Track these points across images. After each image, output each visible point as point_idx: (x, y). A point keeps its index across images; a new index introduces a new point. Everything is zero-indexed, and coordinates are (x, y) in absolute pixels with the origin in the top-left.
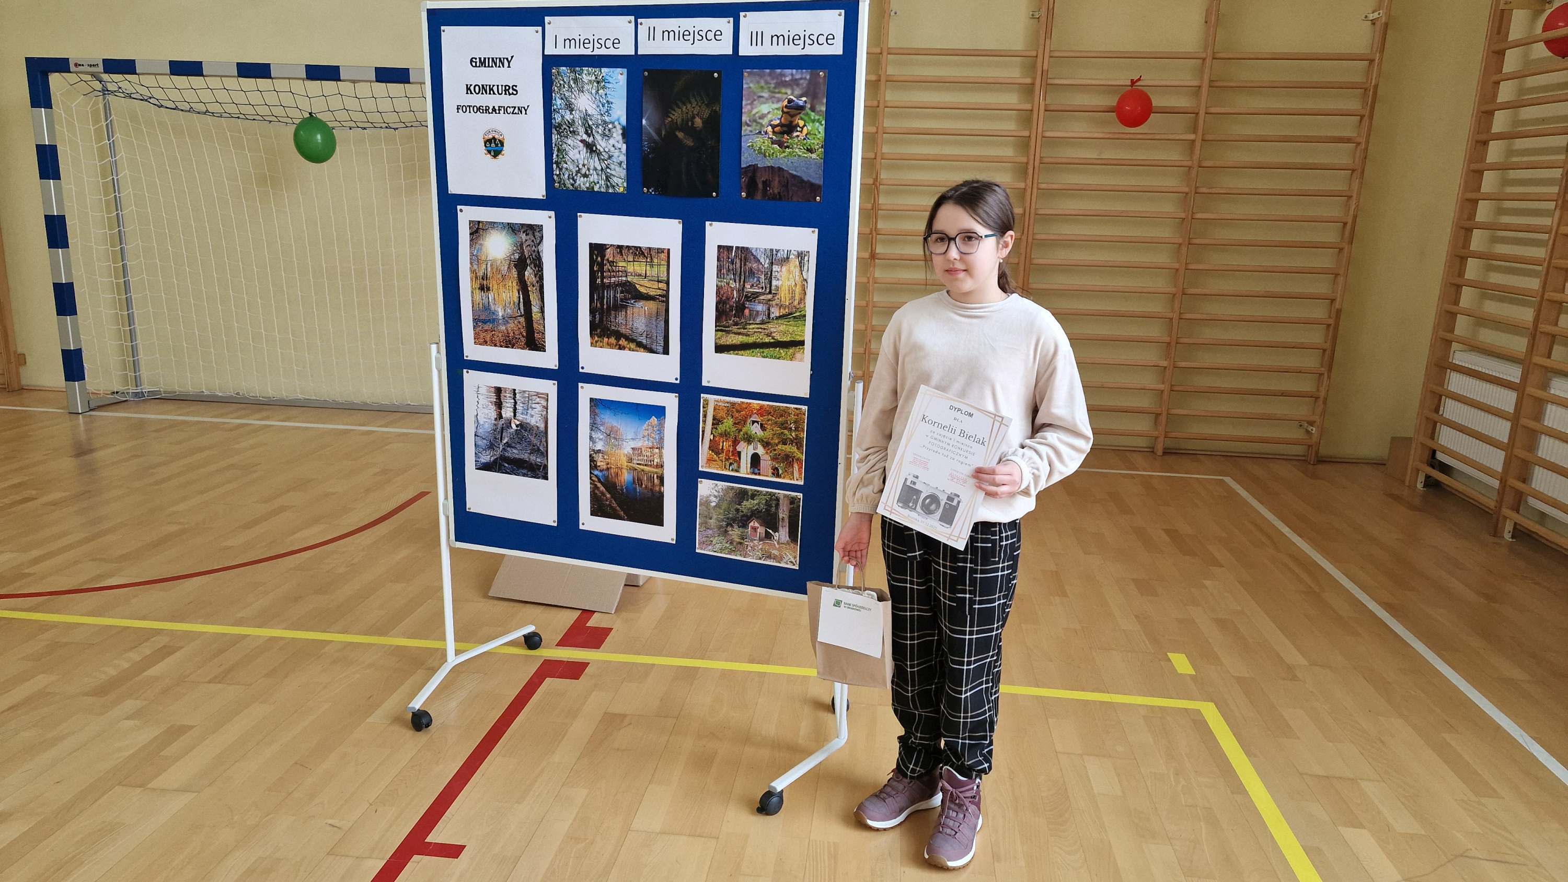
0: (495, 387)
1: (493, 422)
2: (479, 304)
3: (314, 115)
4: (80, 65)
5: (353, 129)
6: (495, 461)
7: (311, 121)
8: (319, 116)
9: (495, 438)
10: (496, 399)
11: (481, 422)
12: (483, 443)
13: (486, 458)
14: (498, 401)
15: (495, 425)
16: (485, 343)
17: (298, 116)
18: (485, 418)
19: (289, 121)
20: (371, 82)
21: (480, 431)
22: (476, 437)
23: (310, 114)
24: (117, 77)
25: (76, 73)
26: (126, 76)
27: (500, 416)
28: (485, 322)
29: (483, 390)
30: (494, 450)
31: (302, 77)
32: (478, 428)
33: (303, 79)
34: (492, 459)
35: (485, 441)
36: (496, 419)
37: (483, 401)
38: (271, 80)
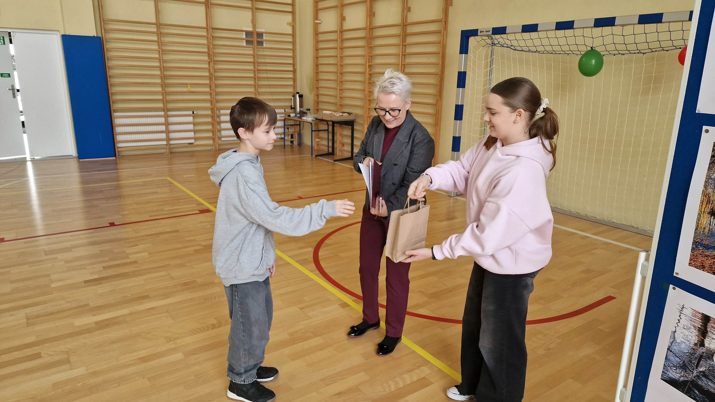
0: (703, 314)
1: (691, 345)
2: (704, 228)
3: (594, 48)
4: (482, 32)
5: (616, 56)
6: (685, 383)
7: (592, 52)
8: (596, 49)
9: (691, 361)
10: (701, 325)
11: (678, 341)
12: (675, 360)
13: (675, 374)
14: (702, 328)
15: (694, 349)
16: (702, 267)
17: (584, 49)
18: (683, 338)
19: (579, 53)
20: (634, 24)
21: (675, 348)
22: (669, 352)
23: (592, 48)
24: (497, 36)
25: (481, 36)
26: (501, 35)
27: (702, 344)
28: (707, 247)
29: (687, 312)
30: (686, 371)
31: (591, 26)
32: (673, 344)
33: (592, 27)
34: (682, 379)
35: (677, 359)
36: (696, 344)
37: (684, 321)
38: (573, 30)
